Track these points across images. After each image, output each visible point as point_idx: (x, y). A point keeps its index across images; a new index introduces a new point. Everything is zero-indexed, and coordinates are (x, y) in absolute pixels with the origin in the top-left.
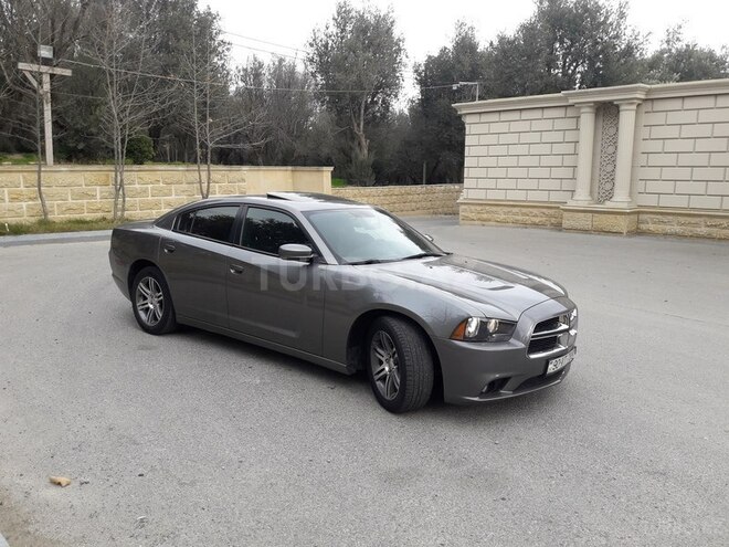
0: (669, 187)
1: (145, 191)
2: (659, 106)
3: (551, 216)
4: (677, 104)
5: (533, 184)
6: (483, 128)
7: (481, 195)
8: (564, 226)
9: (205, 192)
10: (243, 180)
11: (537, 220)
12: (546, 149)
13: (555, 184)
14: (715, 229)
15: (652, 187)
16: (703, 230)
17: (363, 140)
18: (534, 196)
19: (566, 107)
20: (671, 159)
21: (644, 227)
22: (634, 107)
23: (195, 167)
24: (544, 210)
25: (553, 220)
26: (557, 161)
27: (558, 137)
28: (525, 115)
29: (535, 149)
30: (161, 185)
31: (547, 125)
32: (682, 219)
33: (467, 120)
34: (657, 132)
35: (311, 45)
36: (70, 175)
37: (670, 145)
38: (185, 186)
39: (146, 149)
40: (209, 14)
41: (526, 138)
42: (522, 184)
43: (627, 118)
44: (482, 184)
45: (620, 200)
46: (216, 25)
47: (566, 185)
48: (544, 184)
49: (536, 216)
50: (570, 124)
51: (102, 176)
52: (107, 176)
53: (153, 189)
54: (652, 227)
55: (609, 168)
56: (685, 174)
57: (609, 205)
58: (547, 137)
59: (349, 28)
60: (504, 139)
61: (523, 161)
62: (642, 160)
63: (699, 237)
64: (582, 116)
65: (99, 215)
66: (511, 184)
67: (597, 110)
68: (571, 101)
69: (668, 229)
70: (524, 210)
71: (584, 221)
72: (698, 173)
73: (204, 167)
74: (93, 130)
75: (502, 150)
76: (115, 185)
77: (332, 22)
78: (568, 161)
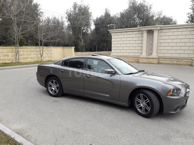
0: (166, 52)
1: (24, 54)
2: (163, 31)
3: (136, 60)
4: (168, 31)
5: (130, 51)
6: (117, 37)
7: (116, 54)
8: (140, 62)
9: (41, 54)
10: (52, 51)
11: (132, 61)
12: (134, 42)
13: (137, 51)
14: (178, 62)
15: (162, 51)
16: (175, 62)
17: (82, 39)
18: (130, 54)
19: (139, 31)
20: (167, 45)
21: (160, 62)
22: (157, 31)
23: (39, 47)
24: (133, 58)
25: (136, 61)
26: (137, 45)
27: (137, 39)
28: (128, 33)
29: (131, 42)
30: (29, 52)
31: (134, 36)
32: (170, 60)
33: (112, 34)
34: (163, 38)
35: (66, 14)
36: (2, 50)
37: (166, 41)
38: (35, 53)
39: (23, 42)
40: (37, 4)
41: (128, 39)
42: (128, 51)
43: (156, 34)
44: (117, 51)
45: (154, 55)
46: (39, 7)
47: (140, 51)
48: (133, 51)
49: (131, 59)
50: (141, 35)
51: (11, 50)
52: (13, 50)
53: (26, 53)
54: (162, 62)
55: (151, 47)
56: (170, 48)
57: (151, 56)
58: (134, 39)
59: (77, 9)
60: (122, 39)
61: (128, 45)
62: (159, 45)
63: (174, 64)
64: (144, 33)
65: (11, 61)
66: (125, 51)
67: (148, 32)
68: (141, 30)
69: (166, 62)
70: (128, 58)
71: (145, 61)
72: (174, 48)
73: (41, 47)
74: (8, 36)
75: (122, 42)
76: (16, 52)
77: (72, 8)
78: (140, 45)
